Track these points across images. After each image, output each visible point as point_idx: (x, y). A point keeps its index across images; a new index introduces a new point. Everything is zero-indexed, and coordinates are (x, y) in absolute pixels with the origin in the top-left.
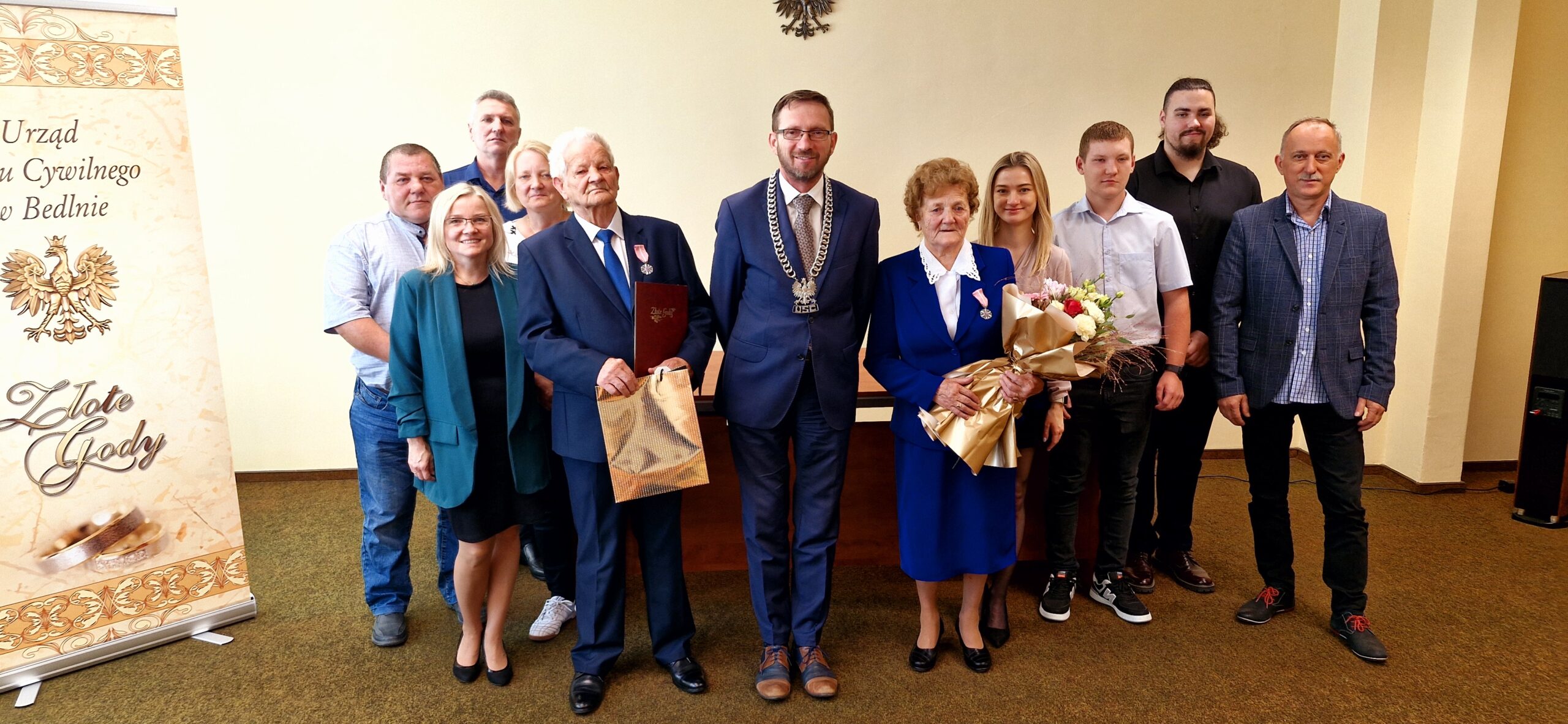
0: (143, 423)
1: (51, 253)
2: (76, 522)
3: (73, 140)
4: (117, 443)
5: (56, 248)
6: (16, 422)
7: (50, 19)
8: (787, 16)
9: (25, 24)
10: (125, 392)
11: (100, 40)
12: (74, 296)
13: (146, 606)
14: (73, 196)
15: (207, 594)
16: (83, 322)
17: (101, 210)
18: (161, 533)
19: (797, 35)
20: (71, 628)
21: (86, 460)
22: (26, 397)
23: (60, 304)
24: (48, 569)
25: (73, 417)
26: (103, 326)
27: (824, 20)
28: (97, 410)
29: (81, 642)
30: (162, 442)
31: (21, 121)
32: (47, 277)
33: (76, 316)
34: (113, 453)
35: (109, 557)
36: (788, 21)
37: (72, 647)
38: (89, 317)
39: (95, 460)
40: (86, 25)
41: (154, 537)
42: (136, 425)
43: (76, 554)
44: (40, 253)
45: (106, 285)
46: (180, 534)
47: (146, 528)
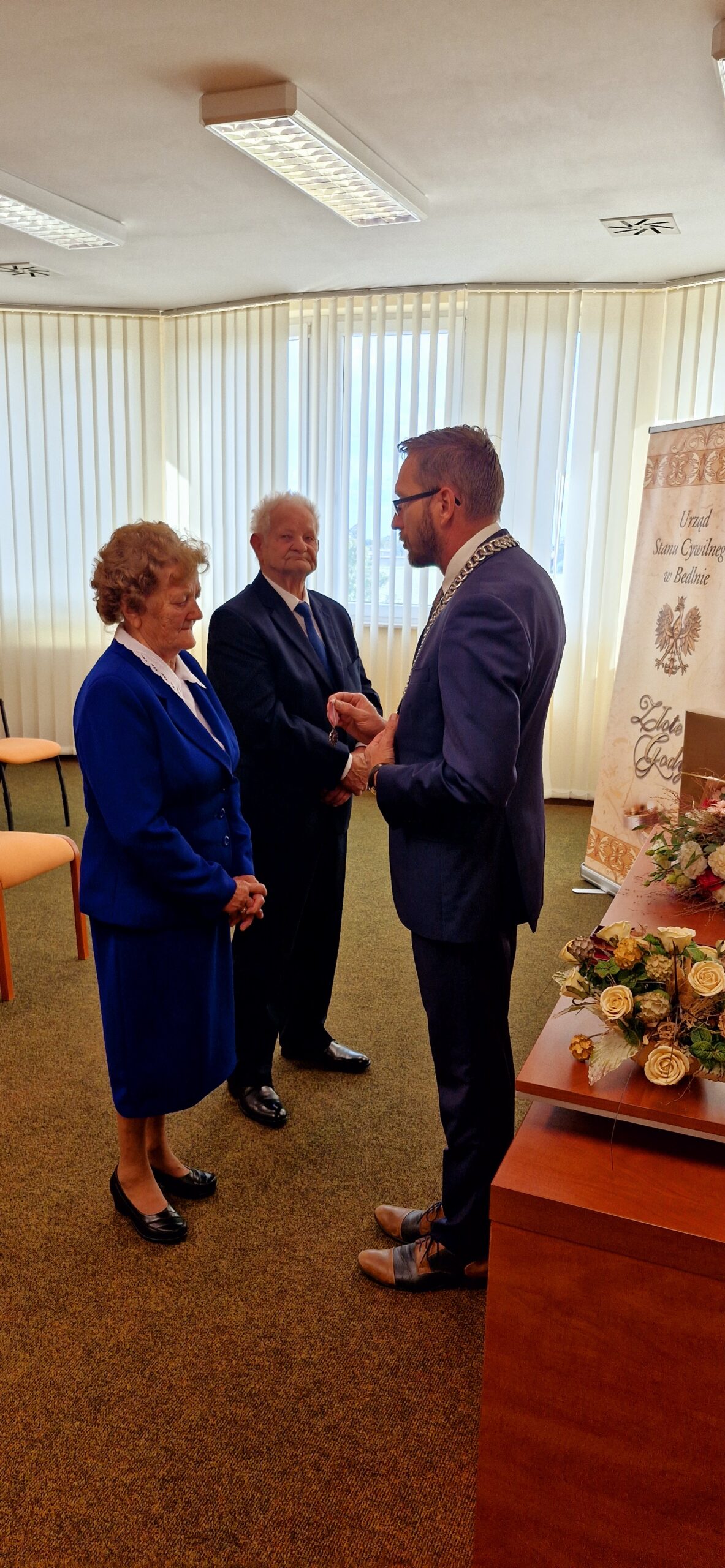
1: (678, 609)
2: (641, 802)
3: (707, 525)
4: (669, 758)
5: (679, 604)
6: (639, 720)
7: (719, 432)
9: (708, 438)
14: (696, 567)
17: (705, 580)
21: (655, 761)
22: (645, 705)
23: (672, 646)
24: (624, 823)
25: (658, 728)
26: (685, 667)
28: (667, 728)
31: (689, 512)
32: (672, 625)
33: (676, 657)
34: (666, 763)
38: (680, 660)
39: (657, 764)
42: (679, 749)
43: (636, 823)
44: (673, 608)
45: (692, 638)
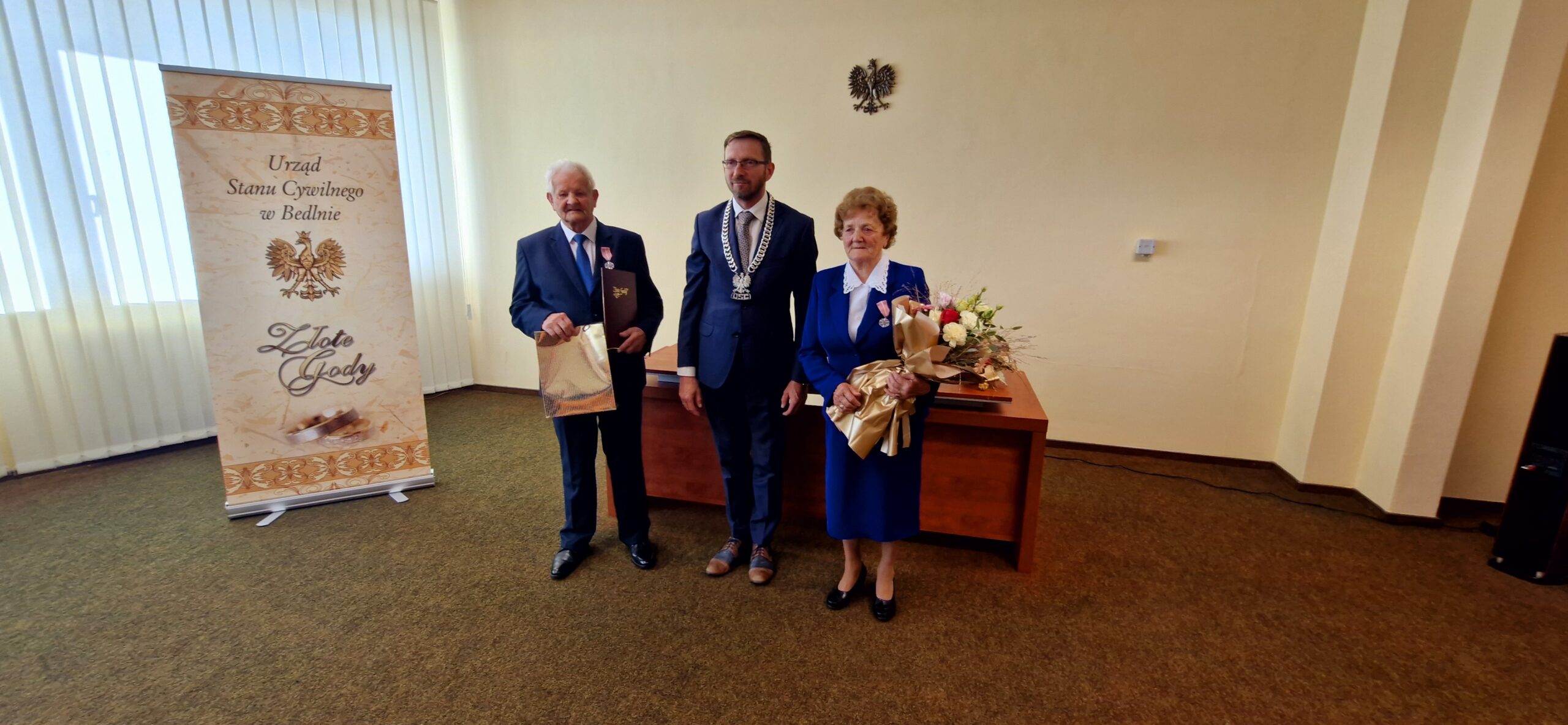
0: (360, 355)
1: (300, 242)
2: (312, 413)
3: (317, 169)
4: (342, 366)
5: (304, 238)
6: (274, 348)
7: (303, 91)
8: (858, 98)
9: (287, 93)
10: (348, 335)
11: (338, 105)
12: (315, 271)
13: (359, 471)
14: (316, 206)
15: (400, 468)
16: (320, 288)
17: (335, 216)
18: (370, 426)
19: (865, 112)
20: (307, 479)
21: (320, 375)
22: (280, 333)
23: (305, 275)
24: (293, 441)
25: (312, 347)
26: (334, 291)
27: (885, 100)
28: (328, 344)
29: (313, 488)
30: (373, 369)
31: (282, 157)
32: (297, 257)
33: (316, 283)
34: (339, 372)
35: (334, 438)
36: (858, 102)
37: (308, 492)
38: (324, 285)
39: (326, 376)
40: (328, 95)
41: (365, 428)
42: (355, 356)
43: (311, 434)
45: (336, 265)
46: (383, 428)
47: (360, 422)
